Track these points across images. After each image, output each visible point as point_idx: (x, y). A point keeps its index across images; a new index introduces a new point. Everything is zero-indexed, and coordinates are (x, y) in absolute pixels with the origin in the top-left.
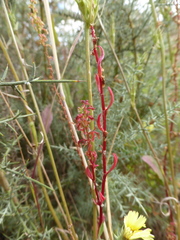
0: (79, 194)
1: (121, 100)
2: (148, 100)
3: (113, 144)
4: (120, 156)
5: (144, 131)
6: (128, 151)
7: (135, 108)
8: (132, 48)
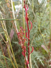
0: (22, 57)
1: (35, 28)
2: (43, 28)
3: (33, 41)
4: (34, 45)
5: (42, 37)
6: (37, 44)
7: (40, 30)
8: (39, 11)
